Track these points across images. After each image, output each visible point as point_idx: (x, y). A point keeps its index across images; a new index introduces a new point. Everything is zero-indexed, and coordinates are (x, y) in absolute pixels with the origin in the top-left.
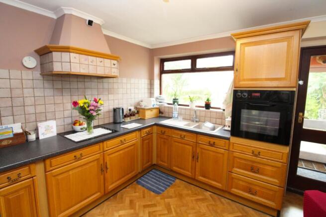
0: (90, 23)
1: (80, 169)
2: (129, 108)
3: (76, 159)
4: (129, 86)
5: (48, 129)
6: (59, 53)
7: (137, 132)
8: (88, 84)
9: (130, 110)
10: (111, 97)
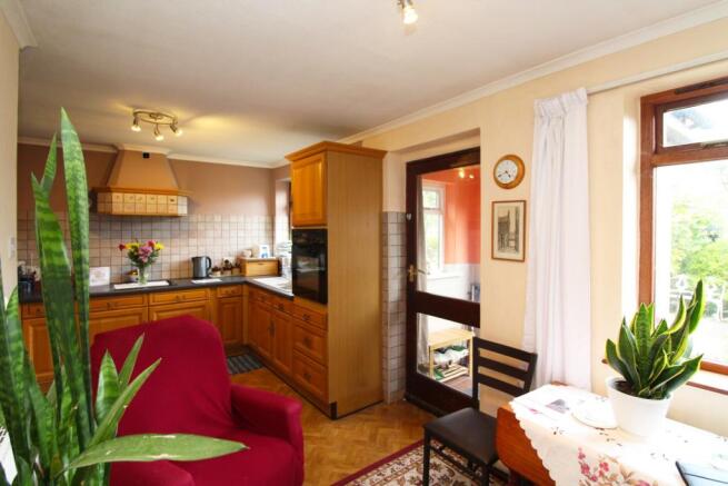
0: (146, 155)
1: (114, 320)
2: (225, 259)
3: (109, 307)
4: (226, 227)
5: (98, 275)
6: (120, 195)
7: (208, 290)
8: (156, 225)
9: (227, 262)
10: (193, 241)
